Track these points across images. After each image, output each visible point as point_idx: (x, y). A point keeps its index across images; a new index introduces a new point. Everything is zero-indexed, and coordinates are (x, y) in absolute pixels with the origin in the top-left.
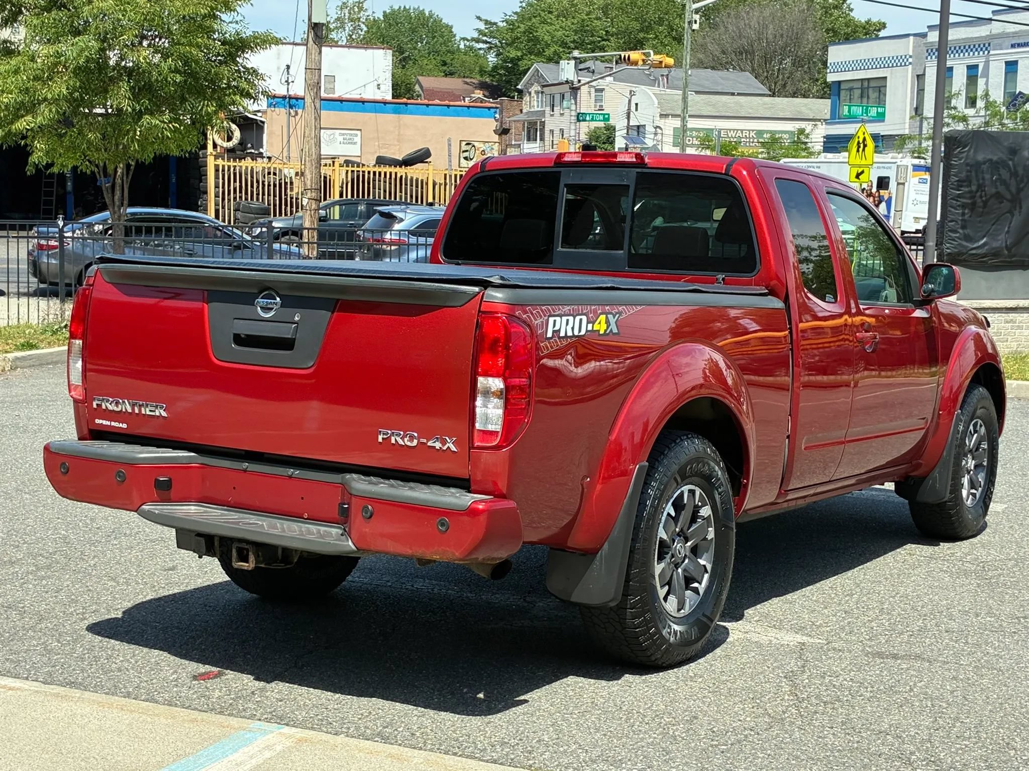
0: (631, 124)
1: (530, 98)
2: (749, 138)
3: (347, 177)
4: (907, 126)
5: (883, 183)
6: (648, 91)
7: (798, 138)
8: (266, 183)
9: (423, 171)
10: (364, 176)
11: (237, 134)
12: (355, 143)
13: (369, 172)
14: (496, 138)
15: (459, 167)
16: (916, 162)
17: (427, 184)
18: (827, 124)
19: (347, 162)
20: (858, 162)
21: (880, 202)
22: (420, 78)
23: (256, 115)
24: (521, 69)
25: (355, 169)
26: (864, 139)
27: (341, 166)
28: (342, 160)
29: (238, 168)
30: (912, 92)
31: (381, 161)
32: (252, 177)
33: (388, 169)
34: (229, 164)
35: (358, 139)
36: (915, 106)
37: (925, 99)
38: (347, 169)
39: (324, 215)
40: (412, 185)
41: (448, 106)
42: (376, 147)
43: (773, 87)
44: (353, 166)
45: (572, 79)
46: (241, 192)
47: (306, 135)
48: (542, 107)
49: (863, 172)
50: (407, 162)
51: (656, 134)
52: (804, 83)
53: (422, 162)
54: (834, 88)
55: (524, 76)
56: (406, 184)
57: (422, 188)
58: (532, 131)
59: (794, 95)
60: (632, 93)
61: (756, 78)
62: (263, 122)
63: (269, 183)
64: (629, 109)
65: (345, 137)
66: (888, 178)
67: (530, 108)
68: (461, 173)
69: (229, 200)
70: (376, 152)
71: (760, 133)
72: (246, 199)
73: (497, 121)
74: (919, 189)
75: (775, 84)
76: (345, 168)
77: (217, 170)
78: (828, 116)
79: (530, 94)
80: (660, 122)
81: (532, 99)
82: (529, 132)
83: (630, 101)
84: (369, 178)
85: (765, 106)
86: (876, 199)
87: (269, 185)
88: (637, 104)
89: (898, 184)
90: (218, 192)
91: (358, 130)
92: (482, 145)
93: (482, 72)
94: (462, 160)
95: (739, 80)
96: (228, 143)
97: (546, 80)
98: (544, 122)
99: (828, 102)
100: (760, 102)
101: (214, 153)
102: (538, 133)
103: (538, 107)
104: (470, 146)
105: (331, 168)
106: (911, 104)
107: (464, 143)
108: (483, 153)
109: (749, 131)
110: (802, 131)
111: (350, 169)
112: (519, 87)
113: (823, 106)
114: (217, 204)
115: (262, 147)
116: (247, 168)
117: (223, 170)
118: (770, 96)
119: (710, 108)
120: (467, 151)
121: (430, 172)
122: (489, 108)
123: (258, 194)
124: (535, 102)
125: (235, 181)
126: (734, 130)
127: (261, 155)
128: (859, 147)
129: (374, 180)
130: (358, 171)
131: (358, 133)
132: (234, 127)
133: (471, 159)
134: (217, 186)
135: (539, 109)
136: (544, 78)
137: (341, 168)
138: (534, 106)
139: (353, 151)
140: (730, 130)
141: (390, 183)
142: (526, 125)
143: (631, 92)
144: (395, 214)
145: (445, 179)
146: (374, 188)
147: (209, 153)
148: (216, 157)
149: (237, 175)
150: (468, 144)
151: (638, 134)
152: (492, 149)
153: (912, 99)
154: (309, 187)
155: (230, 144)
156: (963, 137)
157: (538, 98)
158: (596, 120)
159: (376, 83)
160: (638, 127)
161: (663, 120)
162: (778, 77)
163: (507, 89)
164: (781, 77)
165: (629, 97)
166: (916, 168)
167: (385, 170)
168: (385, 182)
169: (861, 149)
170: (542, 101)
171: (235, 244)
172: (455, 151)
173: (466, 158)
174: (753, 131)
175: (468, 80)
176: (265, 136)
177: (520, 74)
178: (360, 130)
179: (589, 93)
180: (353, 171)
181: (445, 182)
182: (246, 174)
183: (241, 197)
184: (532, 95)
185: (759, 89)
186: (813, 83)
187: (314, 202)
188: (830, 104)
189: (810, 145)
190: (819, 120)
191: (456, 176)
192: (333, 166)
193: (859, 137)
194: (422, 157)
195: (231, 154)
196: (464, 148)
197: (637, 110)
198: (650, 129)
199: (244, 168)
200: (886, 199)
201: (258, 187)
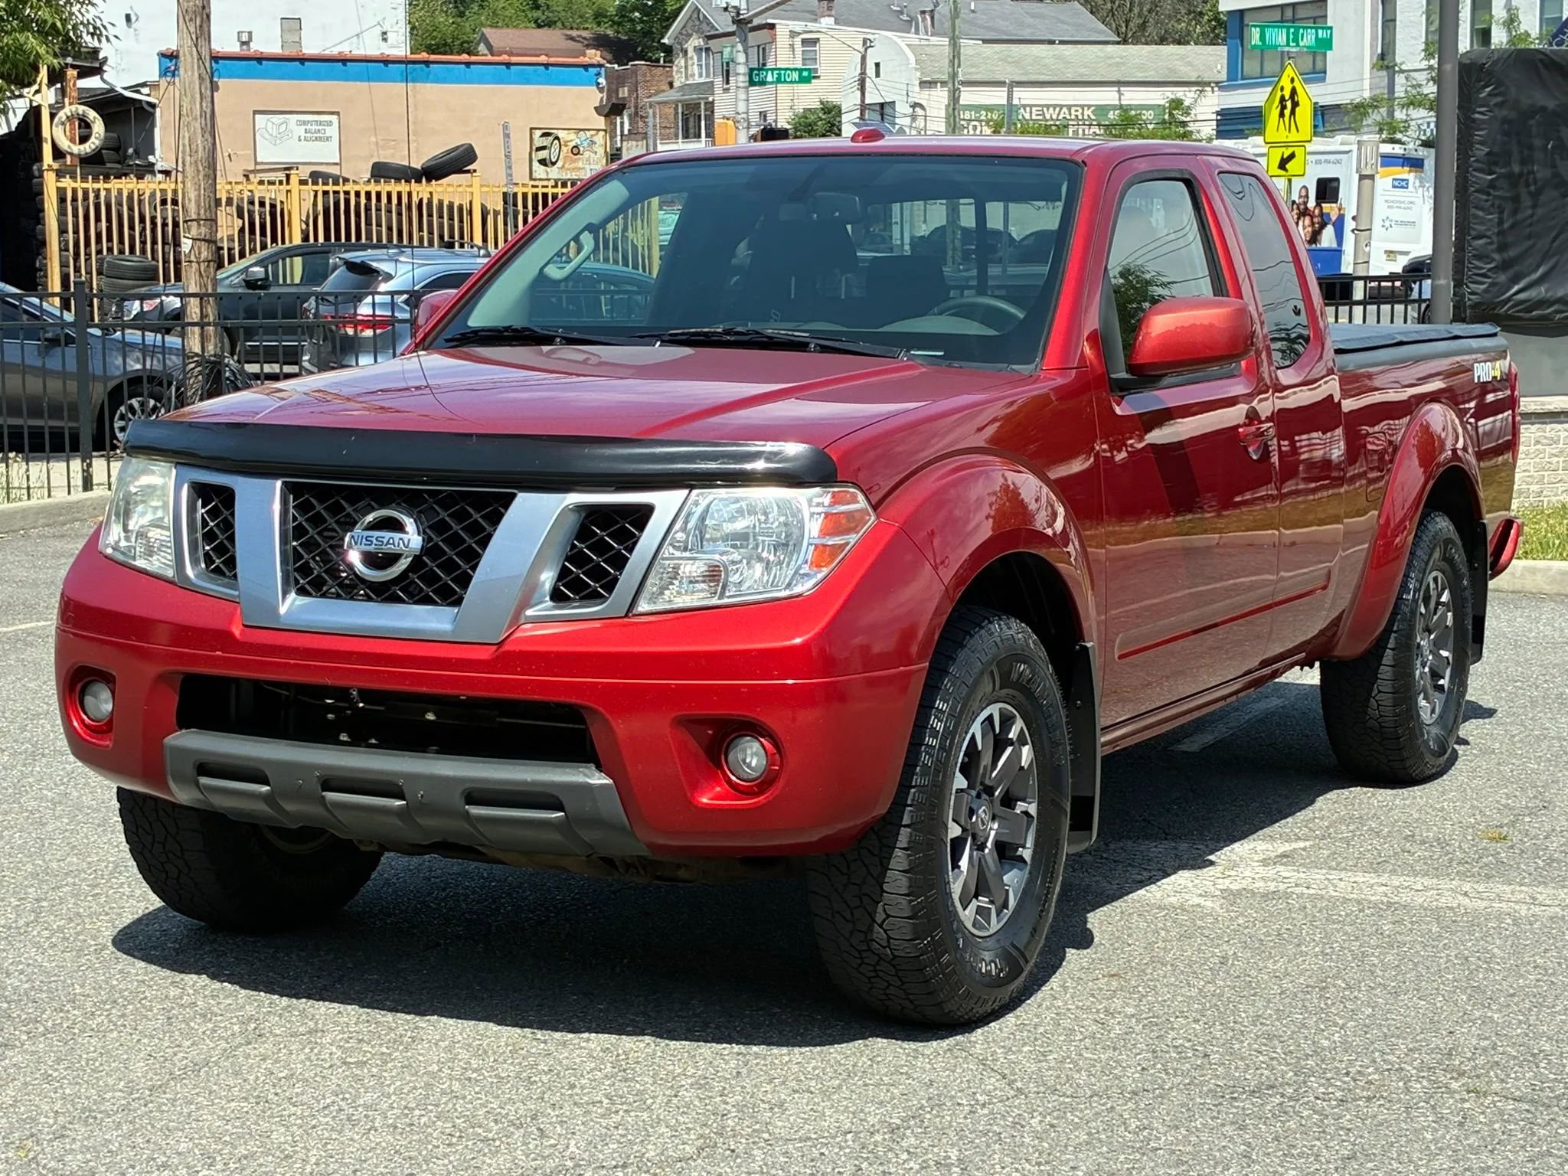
0: (867, 101)
1: (686, 62)
2: (1083, 119)
3: (315, 204)
4: (1366, 84)
5: (1327, 189)
6: (899, 41)
7: (1171, 114)
8: (159, 221)
9: (460, 189)
10: (347, 202)
11: (98, 127)
12: (328, 139)
13: (358, 194)
14: (600, 122)
15: (531, 179)
16: (1387, 149)
17: (470, 213)
18: (1221, 88)
19: (315, 177)
20: (1283, 136)
21: (1323, 225)
22: (487, 31)
23: (138, 92)
24: (669, 9)
25: (330, 188)
26: (1294, 92)
27: (303, 182)
28: (304, 173)
29: (103, 194)
30: (1374, 25)
31: (381, 172)
32: (131, 209)
33: (394, 187)
34: (84, 185)
35: (333, 131)
36: (1379, 51)
37: (1398, 36)
38: (315, 188)
39: (262, 276)
40: (441, 217)
41: (508, 65)
42: (373, 147)
43: (1124, 29)
44: (325, 184)
45: (737, 4)
46: (110, 239)
47: (184, 112)
48: (708, 75)
49: (1292, 156)
50: (433, 172)
51: (914, 117)
52: (1179, 21)
53: (461, 171)
54: (1233, 27)
55: (674, 21)
56: (430, 215)
57: (461, 221)
58: (691, 119)
59: (1162, 41)
60: (867, 44)
61: (1092, 12)
62: (153, 106)
63: (164, 219)
64: (863, 73)
65: (309, 127)
66: (1337, 180)
67: (687, 78)
68: (535, 190)
69: (88, 255)
70: (372, 156)
71: (1102, 110)
72: (121, 252)
73: (601, 90)
74: (1392, 198)
75: (1127, 22)
76: (310, 187)
77: (62, 200)
78: (1223, 76)
79: (685, 52)
80: (922, 96)
81: (690, 62)
82: (686, 121)
83: (864, 58)
84: (358, 204)
85: (1109, 62)
86: (1316, 220)
87: (164, 225)
88: (877, 65)
89: (1362, 177)
90: (67, 242)
91: (332, 113)
92: (572, 136)
93: (599, 16)
94: (536, 165)
95: (1062, 17)
96: (82, 147)
97: (713, 26)
98: (712, 103)
99: (1222, 51)
100: (1100, 54)
101: (56, 166)
102: (703, 123)
103: (701, 75)
104: (551, 138)
105: (284, 187)
106: (1373, 46)
107: (538, 133)
108: (575, 151)
109: (1082, 107)
110: (1177, 104)
111: (320, 188)
112: (665, 41)
113: (1213, 59)
114: (64, 265)
115: (153, 153)
116: (120, 192)
117: (74, 199)
118: (1118, 43)
119: (1009, 69)
120: (543, 148)
121: (476, 189)
122: (586, 67)
123: (143, 243)
124: (695, 67)
125: (98, 219)
126: (1055, 106)
127: (150, 168)
128: (1284, 107)
129: (368, 209)
130: (336, 193)
131: (334, 118)
132: (92, 114)
133: (553, 164)
134: (63, 231)
135: (702, 80)
136: (709, 23)
137: (303, 187)
138: (693, 75)
139: (324, 154)
140: (1048, 107)
141: (399, 214)
142: (680, 110)
143: (865, 41)
144: (375, 265)
145: (505, 202)
146: (368, 223)
147: (45, 167)
148: (59, 174)
149: (103, 208)
150: (545, 135)
151: (882, 119)
152: (593, 142)
153: (1374, 38)
154: (194, 217)
155: (88, 148)
156: (1495, 63)
157: (700, 59)
158: (785, 82)
159: (378, 31)
160: (882, 105)
161: (926, 93)
162: (1131, 10)
163: (645, 47)
164: (1136, 10)
165: (862, 50)
166: (1388, 160)
167: (388, 188)
168: (389, 211)
169: (1287, 112)
170: (707, 65)
171: (49, 335)
172: (520, 148)
173: (543, 162)
174: (1089, 106)
175: (574, 33)
176: (157, 131)
177: (668, 19)
178: (338, 113)
179: (792, 46)
180: (325, 193)
181: (505, 209)
182: (120, 204)
183: (110, 250)
184: (689, 55)
185: (1101, 32)
186: (1194, 18)
187: (204, 246)
188: (1225, 54)
189: (1192, 127)
190: (1208, 84)
191: (525, 196)
192: (288, 183)
193: (1282, 89)
194: (459, 161)
195: (89, 168)
196: (539, 141)
197: (878, 75)
198: (902, 108)
199: (114, 193)
200: (1334, 218)
201: (143, 229)
